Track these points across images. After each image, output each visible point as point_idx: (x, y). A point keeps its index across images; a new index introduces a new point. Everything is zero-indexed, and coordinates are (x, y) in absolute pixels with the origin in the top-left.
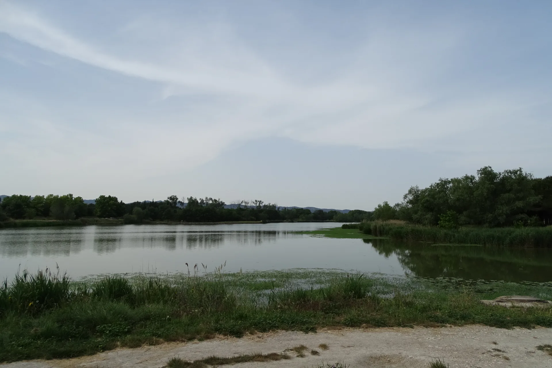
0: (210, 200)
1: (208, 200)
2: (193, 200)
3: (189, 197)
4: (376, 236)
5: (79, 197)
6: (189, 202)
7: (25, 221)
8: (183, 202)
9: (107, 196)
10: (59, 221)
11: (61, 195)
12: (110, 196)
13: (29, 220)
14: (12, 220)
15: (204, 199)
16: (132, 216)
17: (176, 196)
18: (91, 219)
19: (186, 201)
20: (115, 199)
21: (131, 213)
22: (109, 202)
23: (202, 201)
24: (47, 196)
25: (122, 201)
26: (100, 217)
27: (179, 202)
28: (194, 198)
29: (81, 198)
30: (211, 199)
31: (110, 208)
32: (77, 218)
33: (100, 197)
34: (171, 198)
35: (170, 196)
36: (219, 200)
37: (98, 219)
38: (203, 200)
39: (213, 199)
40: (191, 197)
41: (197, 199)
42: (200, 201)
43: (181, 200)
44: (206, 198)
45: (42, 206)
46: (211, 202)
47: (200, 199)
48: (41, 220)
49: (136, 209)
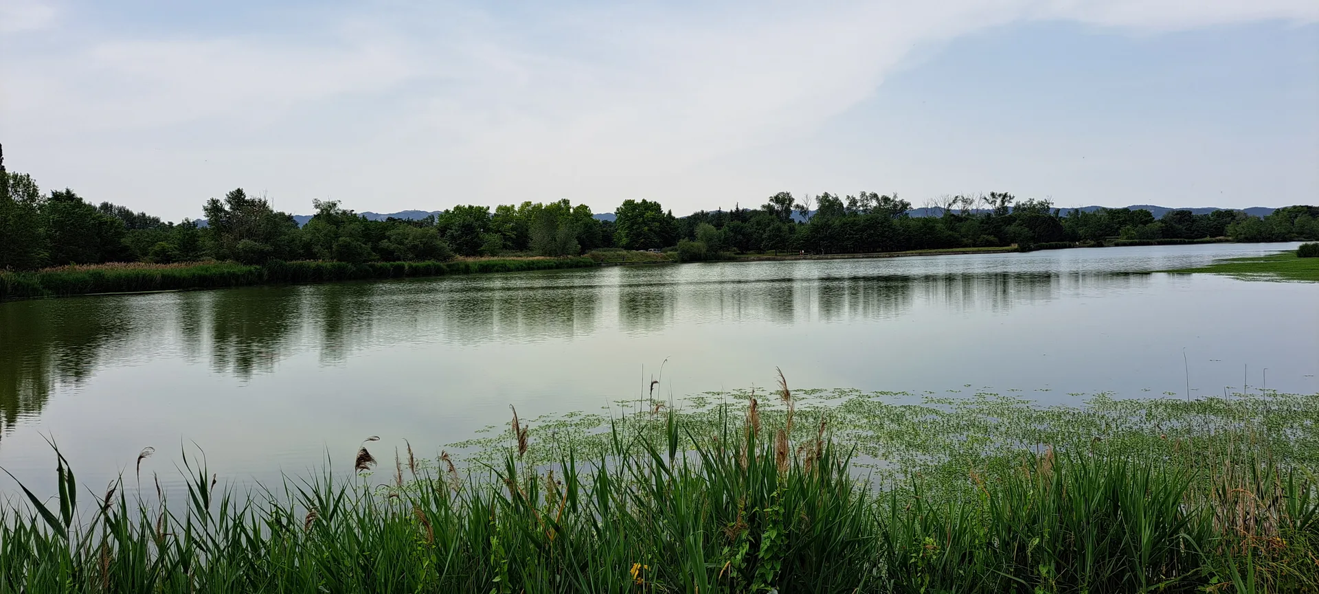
2: (829, 201)
3: (821, 195)
5: (582, 205)
6: (821, 206)
8: (805, 206)
9: (638, 201)
10: (548, 258)
12: (644, 201)
13: (492, 259)
17: (788, 194)
18: (609, 253)
19: (814, 206)
20: (656, 207)
21: (692, 236)
22: (644, 212)
25: (670, 212)
26: (628, 247)
27: (798, 206)
28: (833, 194)
29: (587, 207)
31: (646, 228)
32: (583, 252)
33: (624, 204)
34: (777, 199)
37: (624, 252)
39: (879, 196)
40: (826, 193)
41: (840, 198)
43: (801, 204)
48: (515, 258)
49: (702, 228)
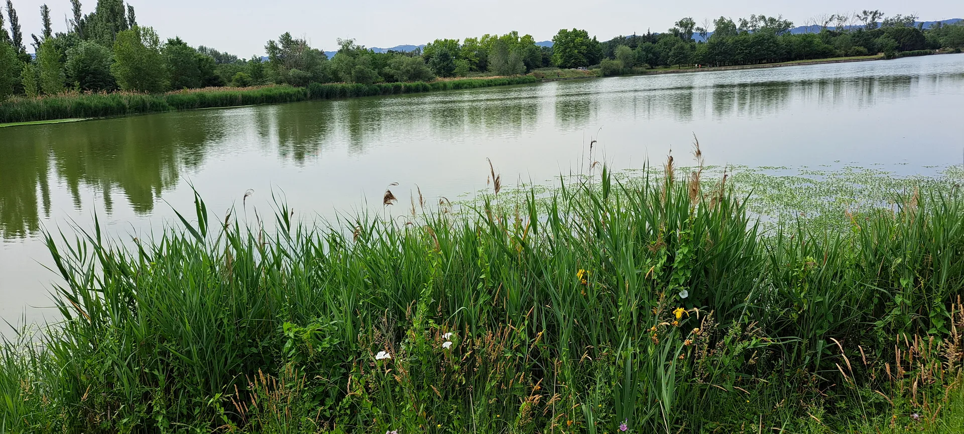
0: (759, 20)
1: (756, 21)
2: (724, 23)
3: (718, 18)
5: (527, 35)
6: (718, 28)
7: (457, 80)
8: (704, 28)
9: (570, 30)
10: (502, 77)
11: (500, 35)
12: (575, 30)
13: (462, 79)
14: (440, 79)
15: (748, 19)
16: (615, 62)
17: (691, 19)
18: (548, 72)
19: (711, 29)
20: (584, 34)
21: (612, 56)
22: (575, 39)
23: (745, 23)
24: (481, 37)
25: (595, 38)
26: (562, 67)
27: (698, 29)
28: (727, 19)
29: (531, 36)
30: (763, 18)
31: (576, 51)
32: (528, 71)
33: (559, 33)
34: (681, 24)
35: (678, 20)
36: (780, 18)
37: (559, 71)
38: (745, 20)
39: (767, 18)
40: (722, 17)
41: (733, 21)
42: (741, 23)
43: (701, 27)
44: (753, 17)
45: (476, 56)
46: (762, 24)
47: (741, 19)
48: (479, 78)
49: (620, 50)
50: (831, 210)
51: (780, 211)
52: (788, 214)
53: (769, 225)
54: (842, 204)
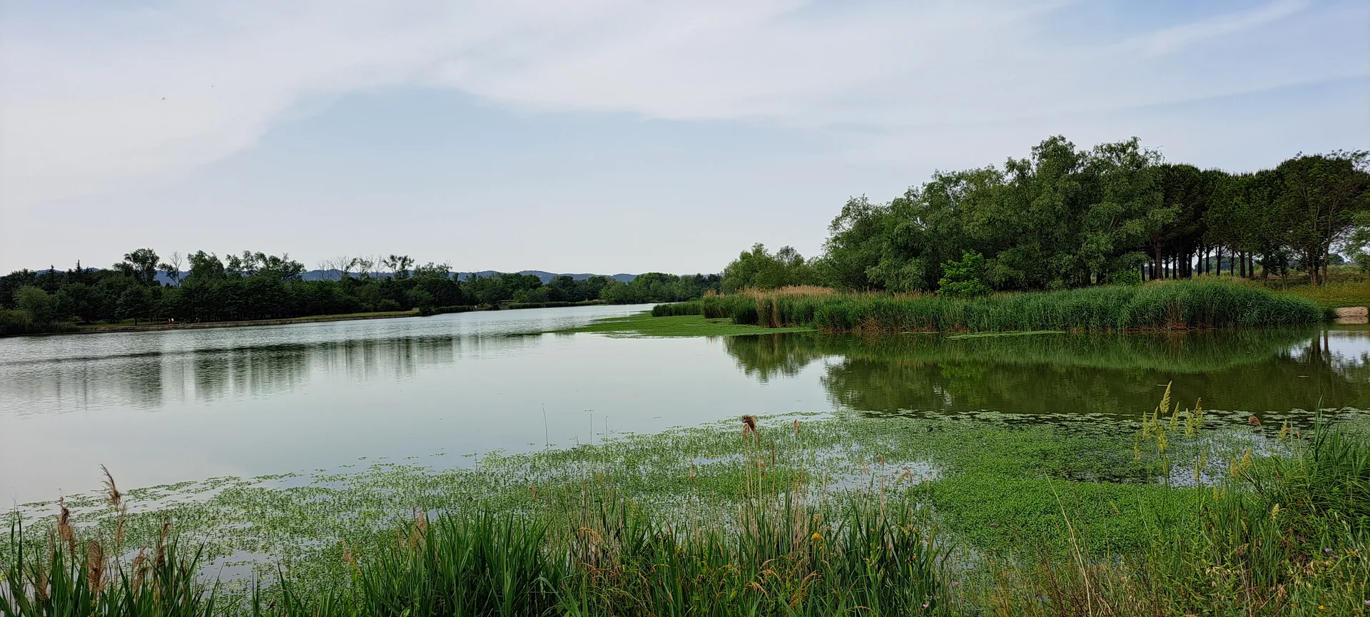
0: (257, 259)
1: (252, 260)
2: (205, 261)
3: (194, 253)
4: (772, 325)
6: (196, 267)
8: (174, 266)
15: (241, 257)
16: (15, 312)
17: (151, 251)
19: (185, 267)
21: (9, 303)
23: (235, 262)
27: (164, 266)
28: (209, 254)
30: (262, 256)
34: (135, 257)
35: (130, 252)
36: (286, 257)
38: (236, 259)
39: (267, 257)
40: (201, 252)
41: (218, 258)
42: (229, 261)
43: (168, 263)
44: (247, 254)
46: (260, 264)
47: (229, 257)
50: (352, 531)
51: (283, 544)
52: (295, 546)
53: (267, 568)
54: (368, 520)
